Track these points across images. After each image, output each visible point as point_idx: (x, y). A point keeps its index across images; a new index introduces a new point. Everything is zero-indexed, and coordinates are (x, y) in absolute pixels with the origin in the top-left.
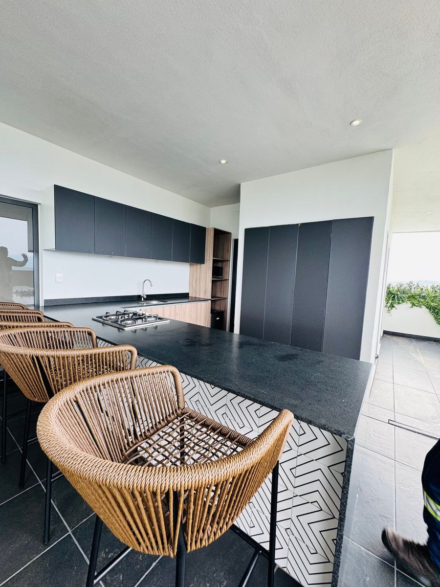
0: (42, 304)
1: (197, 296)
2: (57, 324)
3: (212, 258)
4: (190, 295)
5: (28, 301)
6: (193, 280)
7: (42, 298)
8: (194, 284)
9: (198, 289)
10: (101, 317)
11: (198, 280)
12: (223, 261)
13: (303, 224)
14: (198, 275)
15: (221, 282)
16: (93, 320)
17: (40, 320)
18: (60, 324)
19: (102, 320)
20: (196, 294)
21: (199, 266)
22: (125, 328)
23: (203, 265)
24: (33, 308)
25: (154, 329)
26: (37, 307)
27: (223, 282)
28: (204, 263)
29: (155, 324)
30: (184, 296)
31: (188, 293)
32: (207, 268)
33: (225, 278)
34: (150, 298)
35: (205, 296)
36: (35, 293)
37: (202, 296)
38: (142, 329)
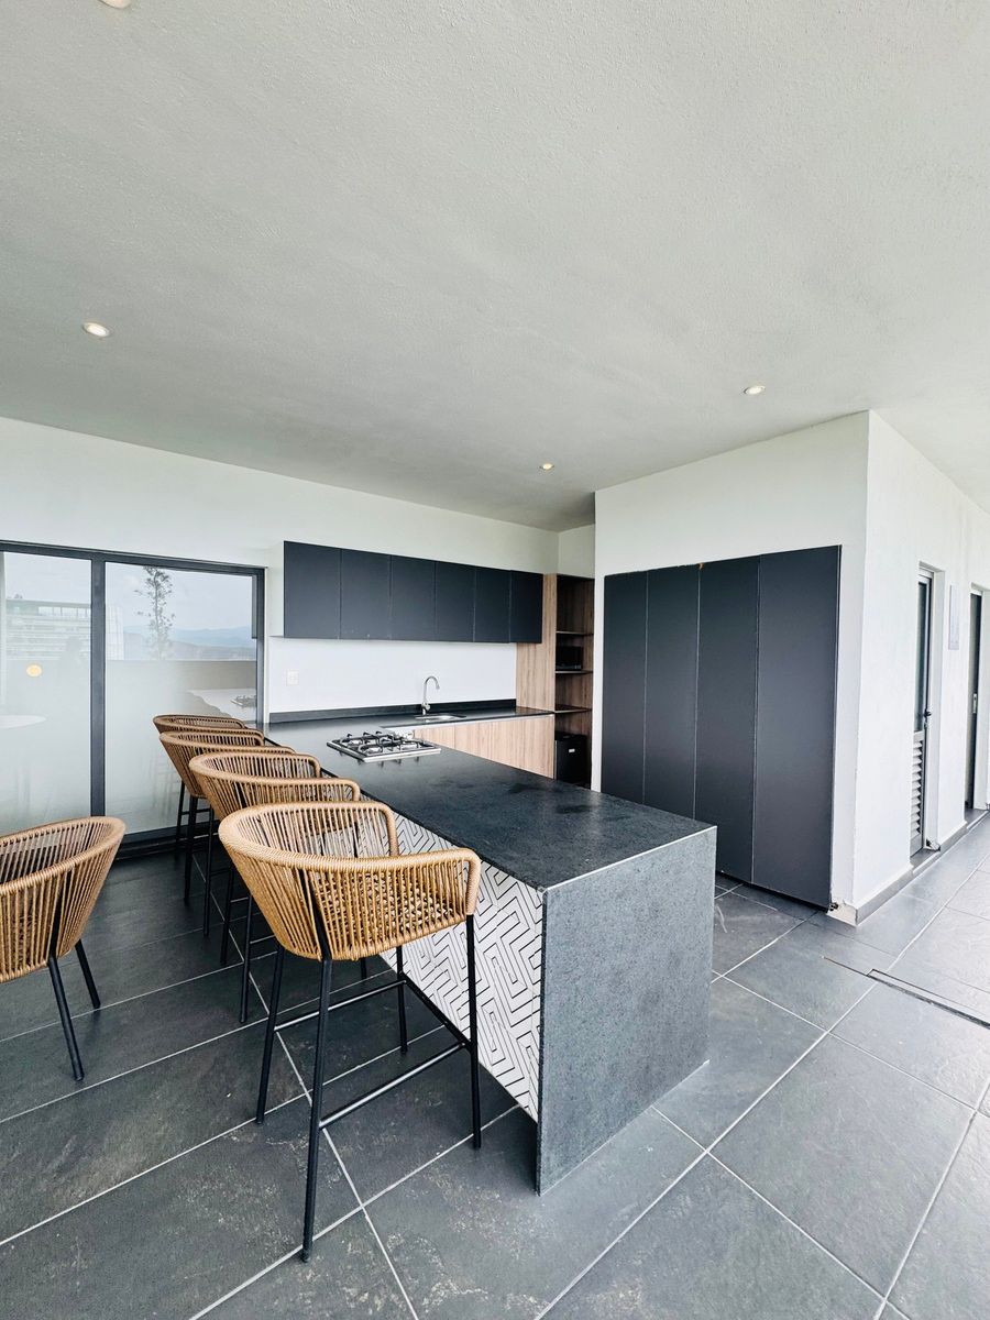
0: (266, 720)
1: (530, 706)
2: (277, 749)
3: (554, 632)
4: (518, 704)
5: (246, 715)
6: (524, 675)
7: (267, 710)
8: (525, 684)
9: (531, 692)
10: (338, 742)
11: (531, 673)
12: (582, 636)
13: (707, 565)
14: (532, 664)
15: (579, 678)
16: (329, 745)
17: (258, 743)
18: (281, 749)
19: (339, 747)
20: (528, 703)
21: (532, 647)
22: (365, 759)
23: (538, 646)
24: (254, 726)
25: (414, 763)
26: (260, 724)
27: (584, 677)
28: (540, 642)
29: (415, 754)
30: (506, 707)
31: (515, 700)
32: (546, 652)
33: (588, 669)
34: (437, 709)
35: (544, 704)
36: (257, 703)
37: (539, 706)
38: (395, 761)
